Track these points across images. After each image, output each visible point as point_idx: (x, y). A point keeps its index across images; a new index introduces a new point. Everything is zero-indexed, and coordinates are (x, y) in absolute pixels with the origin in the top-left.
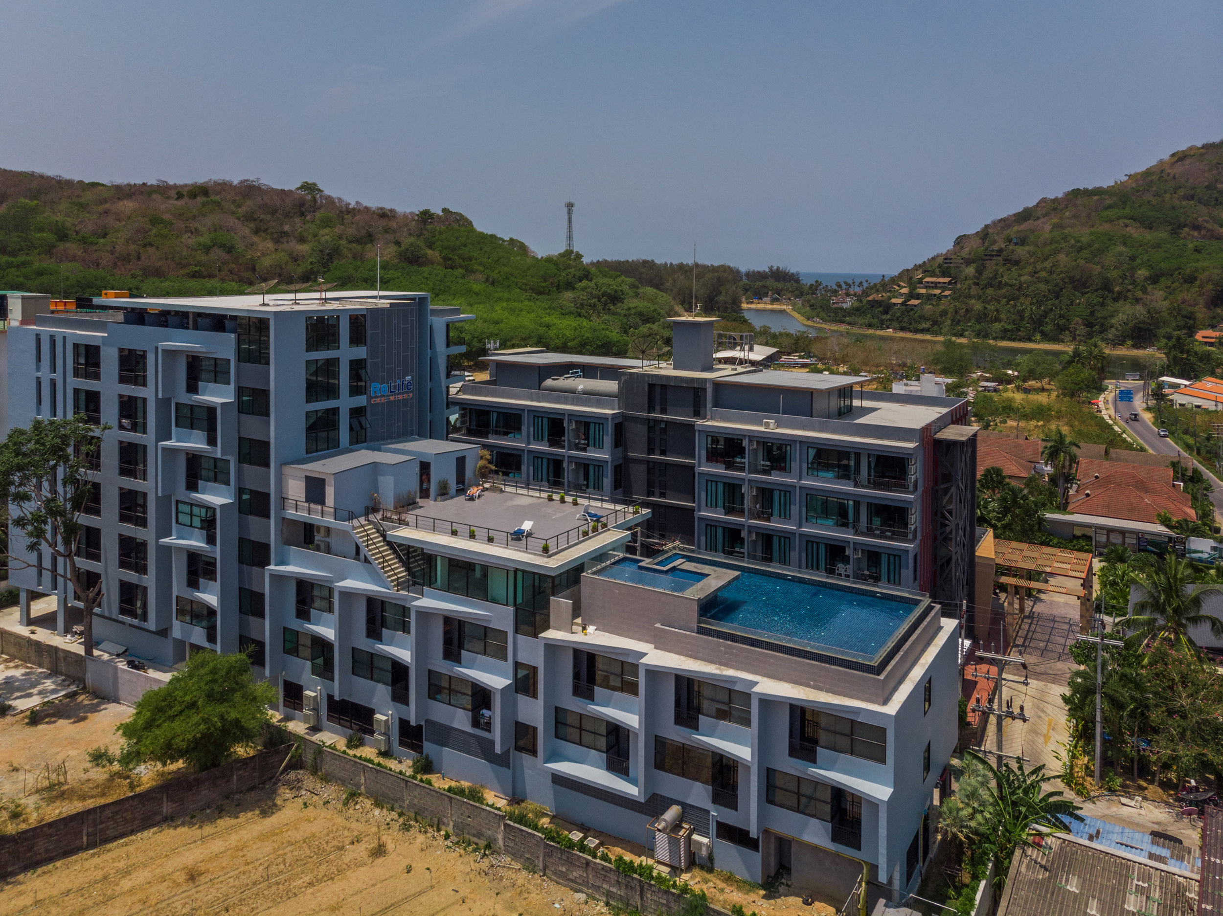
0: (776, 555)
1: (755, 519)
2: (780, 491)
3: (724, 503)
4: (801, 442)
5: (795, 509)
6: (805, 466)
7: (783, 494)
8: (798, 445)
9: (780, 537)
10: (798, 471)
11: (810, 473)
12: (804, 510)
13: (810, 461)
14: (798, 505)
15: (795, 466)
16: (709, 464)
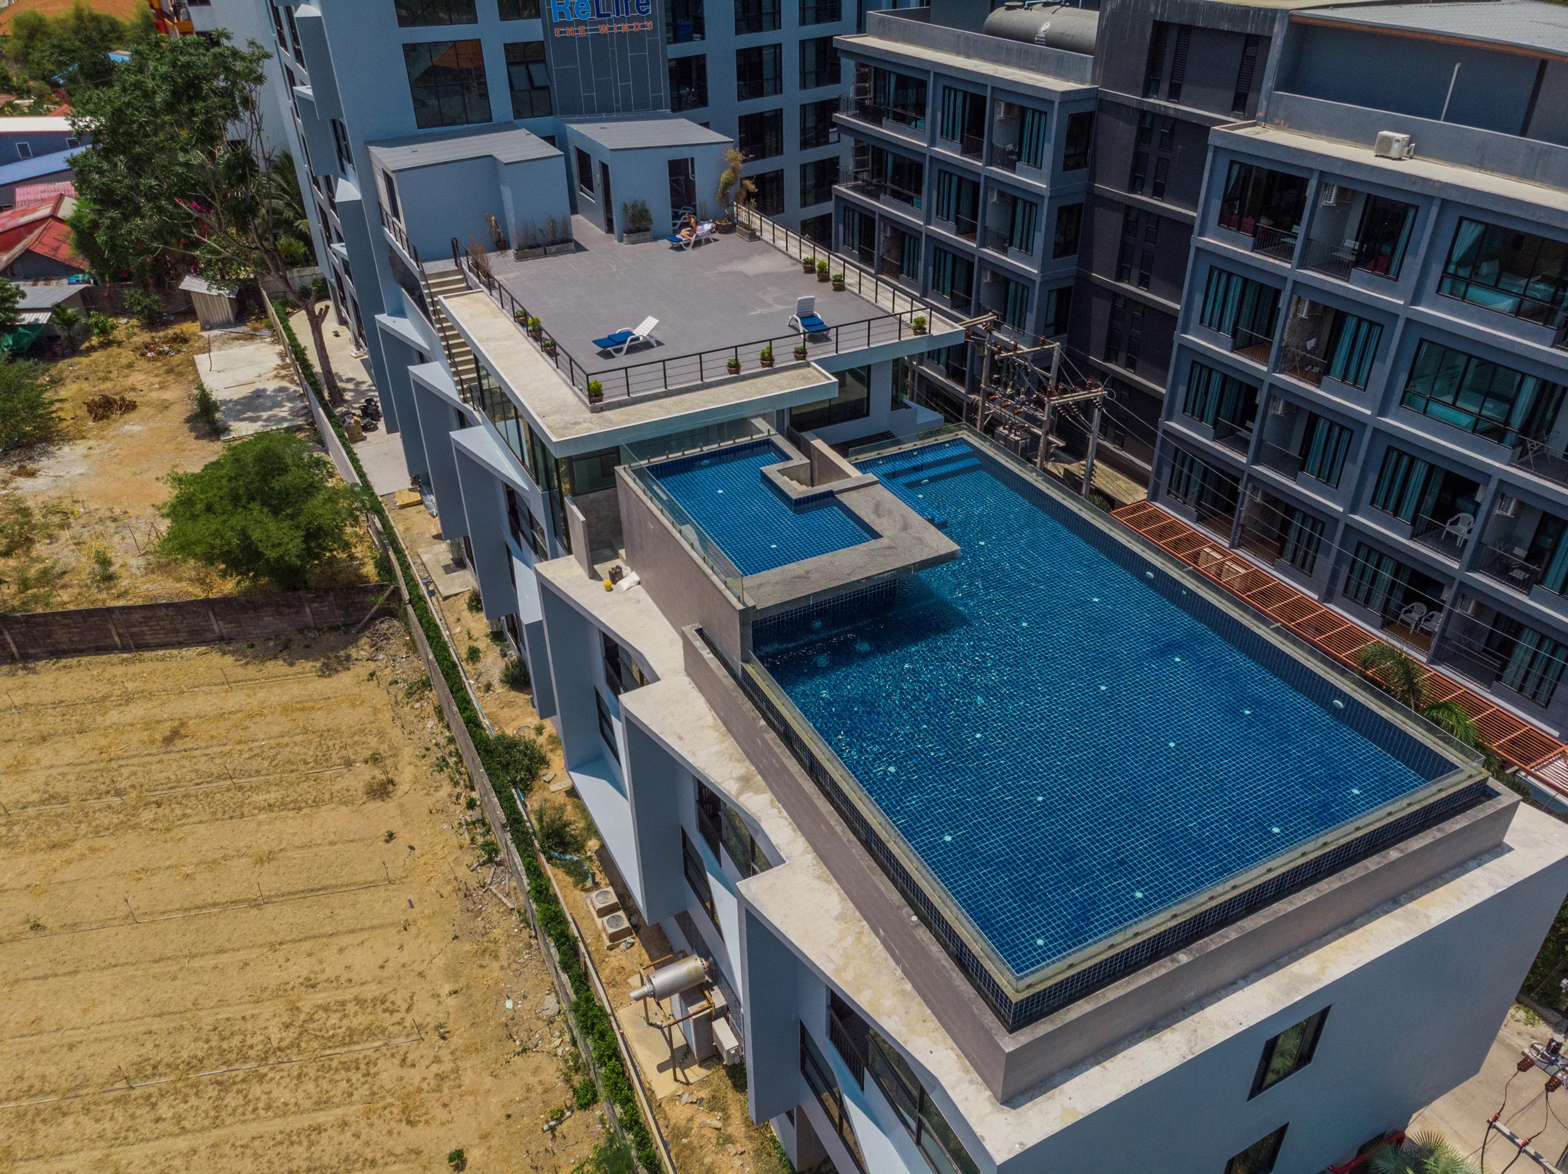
0: (1314, 460)
1: (1292, 371)
2: (1360, 320)
3: (1236, 323)
4: (1445, 203)
5: (1381, 372)
6: (1436, 270)
7: (1364, 327)
8: (1434, 211)
9: (1332, 424)
10: (1415, 278)
11: (1446, 288)
12: (1403, 377)
13: (1456, 257)
14: (1389, 362)
15: (1412, 265)
16: (1223, 231)
